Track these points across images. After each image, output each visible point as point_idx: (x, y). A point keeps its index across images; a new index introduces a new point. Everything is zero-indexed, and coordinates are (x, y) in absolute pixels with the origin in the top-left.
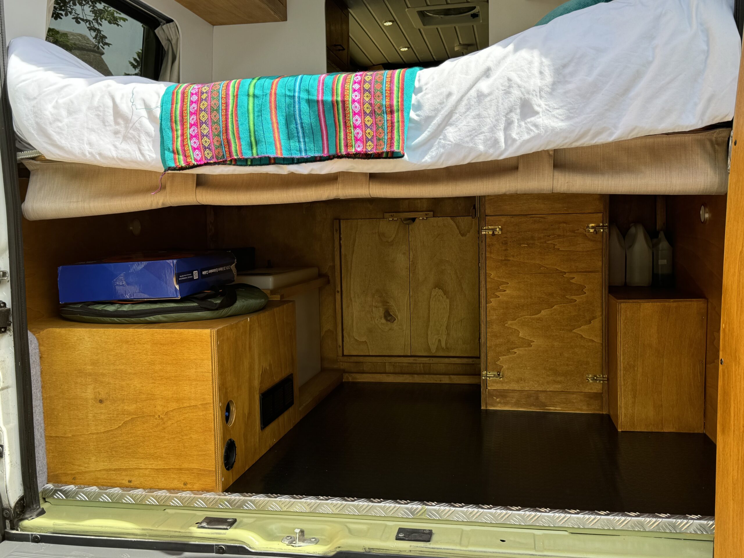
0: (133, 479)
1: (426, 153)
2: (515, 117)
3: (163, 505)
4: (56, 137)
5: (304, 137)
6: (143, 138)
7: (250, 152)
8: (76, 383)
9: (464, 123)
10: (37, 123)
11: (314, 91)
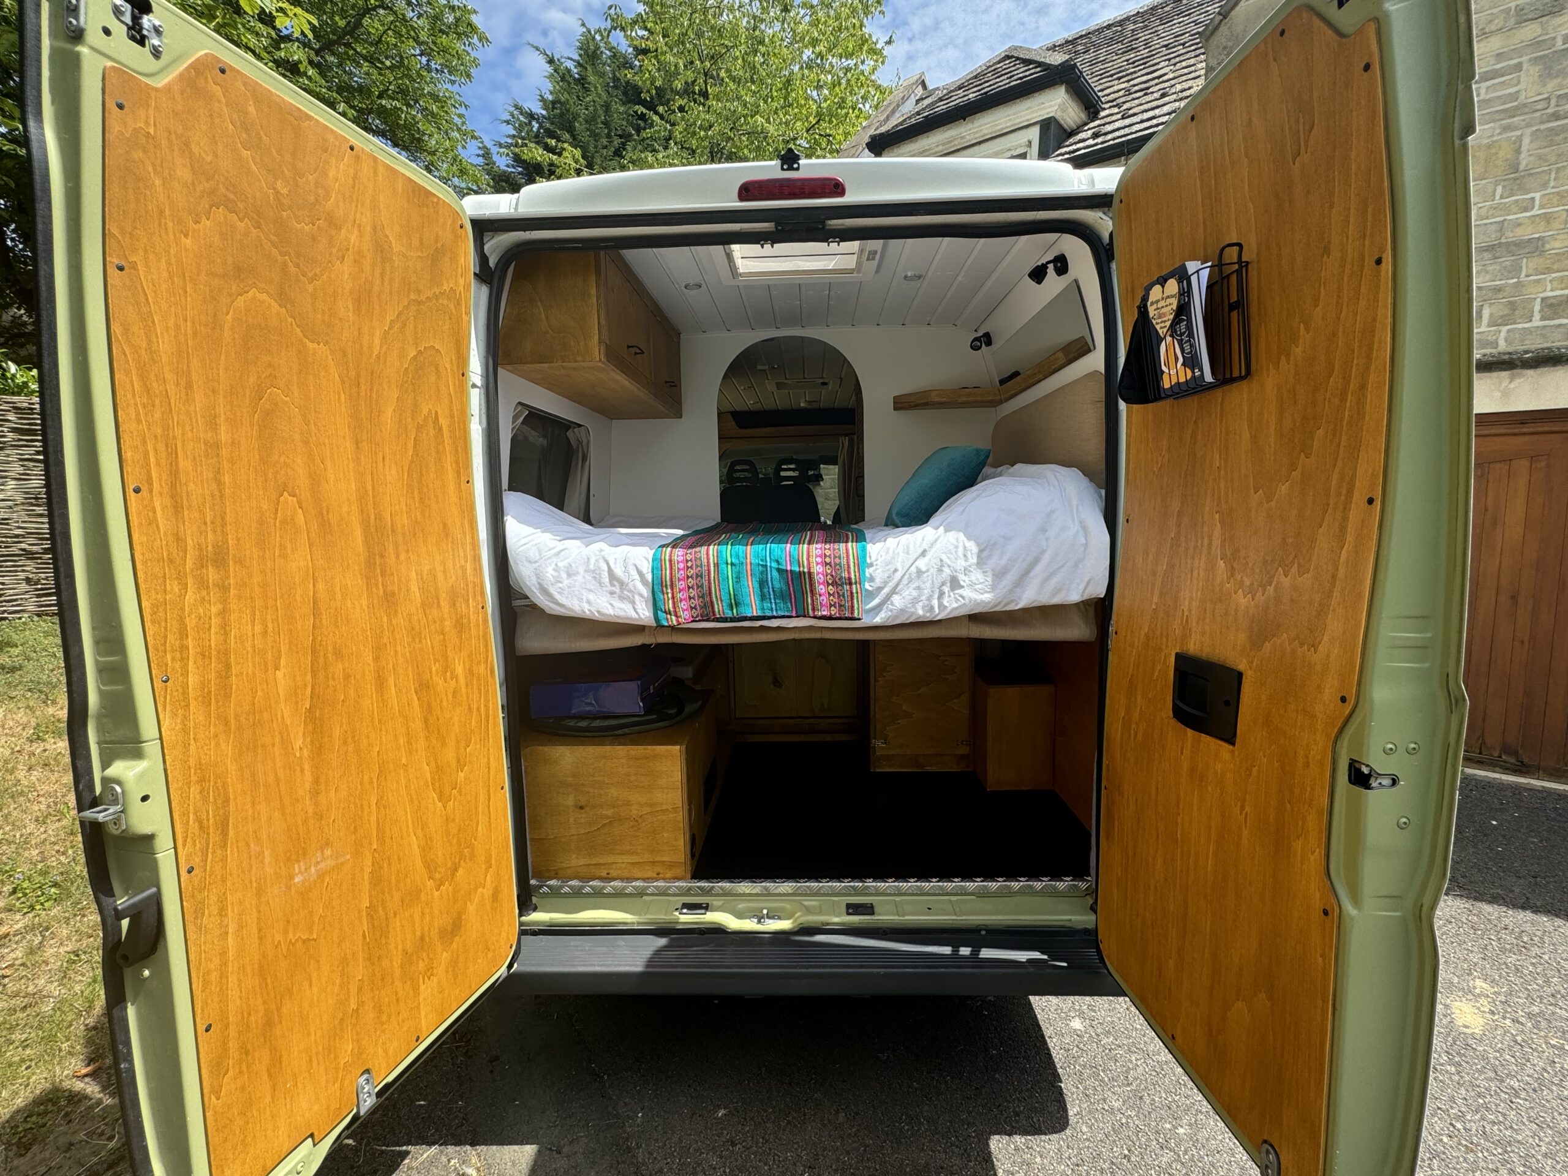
0: (611, 872)
1: (877, 615)
2: (946, 589)
3: (641, 893)
4: (557, 596)
5: (775, 599)
6: (637, 598)
7: (730, 612)
8: (559, 793)
9: (907, 593)
10: (539, 584)
11: (783, 561)
